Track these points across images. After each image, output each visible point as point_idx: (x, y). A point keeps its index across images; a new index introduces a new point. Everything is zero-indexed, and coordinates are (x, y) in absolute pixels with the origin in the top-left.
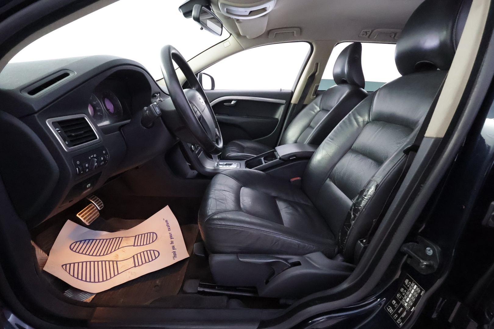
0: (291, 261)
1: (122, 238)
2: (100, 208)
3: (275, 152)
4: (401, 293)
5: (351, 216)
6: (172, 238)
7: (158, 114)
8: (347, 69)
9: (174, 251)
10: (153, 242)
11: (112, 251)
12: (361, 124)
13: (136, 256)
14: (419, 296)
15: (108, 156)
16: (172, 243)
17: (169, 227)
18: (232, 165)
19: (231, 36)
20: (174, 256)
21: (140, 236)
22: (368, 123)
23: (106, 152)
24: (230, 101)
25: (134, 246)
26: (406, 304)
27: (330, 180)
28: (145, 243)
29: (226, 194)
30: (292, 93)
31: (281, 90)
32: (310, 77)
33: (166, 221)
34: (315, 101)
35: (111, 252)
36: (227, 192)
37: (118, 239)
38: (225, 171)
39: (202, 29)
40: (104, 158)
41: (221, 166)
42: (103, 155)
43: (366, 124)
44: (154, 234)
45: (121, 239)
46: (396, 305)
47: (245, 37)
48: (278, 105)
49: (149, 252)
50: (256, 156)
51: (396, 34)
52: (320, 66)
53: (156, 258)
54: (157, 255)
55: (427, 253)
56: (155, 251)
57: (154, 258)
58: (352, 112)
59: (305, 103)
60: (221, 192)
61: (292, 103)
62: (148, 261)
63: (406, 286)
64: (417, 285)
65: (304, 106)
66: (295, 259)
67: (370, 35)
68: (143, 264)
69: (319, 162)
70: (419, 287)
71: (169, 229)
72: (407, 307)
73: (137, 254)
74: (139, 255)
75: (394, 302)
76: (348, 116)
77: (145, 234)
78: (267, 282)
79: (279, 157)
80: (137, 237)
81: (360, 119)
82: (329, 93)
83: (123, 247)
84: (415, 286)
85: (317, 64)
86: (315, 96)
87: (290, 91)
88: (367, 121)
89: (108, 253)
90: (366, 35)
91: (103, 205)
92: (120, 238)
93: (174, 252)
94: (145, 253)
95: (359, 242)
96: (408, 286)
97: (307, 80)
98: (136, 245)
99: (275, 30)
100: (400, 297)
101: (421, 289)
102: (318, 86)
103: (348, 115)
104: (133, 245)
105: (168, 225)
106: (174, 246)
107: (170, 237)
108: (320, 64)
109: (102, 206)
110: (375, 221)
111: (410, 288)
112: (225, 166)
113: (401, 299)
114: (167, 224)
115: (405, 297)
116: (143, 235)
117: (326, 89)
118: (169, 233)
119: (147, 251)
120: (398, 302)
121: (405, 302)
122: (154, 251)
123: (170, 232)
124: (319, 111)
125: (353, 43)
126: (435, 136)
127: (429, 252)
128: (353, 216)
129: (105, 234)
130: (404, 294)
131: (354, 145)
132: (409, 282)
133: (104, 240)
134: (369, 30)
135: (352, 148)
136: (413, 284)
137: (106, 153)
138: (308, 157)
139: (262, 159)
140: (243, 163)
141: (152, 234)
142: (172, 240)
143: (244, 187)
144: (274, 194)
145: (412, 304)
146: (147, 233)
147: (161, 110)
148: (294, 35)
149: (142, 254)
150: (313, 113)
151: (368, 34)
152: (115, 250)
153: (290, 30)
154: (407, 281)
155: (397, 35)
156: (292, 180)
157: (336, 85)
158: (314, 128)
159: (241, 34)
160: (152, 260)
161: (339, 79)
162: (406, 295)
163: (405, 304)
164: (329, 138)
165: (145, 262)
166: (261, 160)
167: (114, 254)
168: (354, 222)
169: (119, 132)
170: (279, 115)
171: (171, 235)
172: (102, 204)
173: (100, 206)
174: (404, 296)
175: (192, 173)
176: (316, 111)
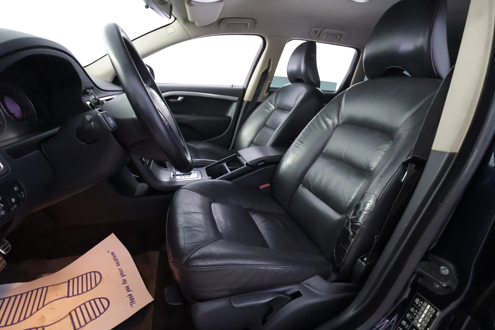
0: (289, 293)
1: (47, 287)
2: (5, 251)
3: (238, 157)
4: (412, 313)
5: (349, 233)
6: (124, 276)
7: (112, 127)
8: (304, 69)
9: (130, 293)
10: (96, 285)
11: (33, 312)
12: (331, 126)
13: (73, 313)
14: (434, 316)
15: (24, 194)
16: (125, 282)
17: (117, 261)
18: (192, 174)
19: (176, 20)
20: (131, 302)
21: (76, 280)
22: (337, 126)
23: (19, 187)
24: (177, 97)
25: (68, 296)
26: (419, 325)
27: (303, 187)
28: (85, 290)
29: (199, 218)
30: (244, 90)
31: (232, 86)
32: (263, 74)
33: (112, 253)
34: (268, 99)
35: (31, 314)
36: (198, 214)
37: (40, 290)
38: (187, 185)
39: (147, 7)
40: (17, 199)
41: (178, 177)
42: (14, 194)
43: (336, 127)
44: (96, 273)
45: (45, 289)
46: (407, 326)
47: (193, 23)
48: (230, 102)
49: (92, 302)
50: (217, 162)
51: (341, 35)
52: (273, 62)
53: (105, 310)
54: (106, 304)
55: (442, 273)
56: (101, 299)
57: (102, 310)
58: (320, 114)
59: (259, 100)
60: (192, 215)
61: (245, 101)
62: (95, 317)
63: (417, 305)
64: (430, 305)
65: (259, 104)
66: (294, 289)
67: (319, 35)
68: (86, 323)
69: (290, 166)
70: (433, 307)
71: (118, 264)
72: (420, 328)
73: (75, 310)
74: (78, 310)
75: (404, 323)
76: (315, 118)
77: (82, 276)
78: (264, 321)
79: (245, 163)
80: (71, 282)
81: (330, 122)
82: (284, 91)
83: (51, 302)
84: (429, 306)
85: (270, 60)
86: (268, 94)
87: (242, 87)
88: (336, 124)
89: (26, 317)
90: (316, 34)
91: (10, 246)
92: (43, 288)
93: (130, 295)
94: (88, 305)
95: (360, 261)
96: (420, 305)
97: (260, 77)
98: (71, 294)
99: (228, 20)
100: (411, 317)
101: (435, 309)
102: (270, 84)
103: (316, 116)
104: (66, 295)
105: (115, 259)
106: (128, 287)
107: (121, 274)
108: (273, 61)
109: (9, 248)
110: (377, 237)
111: (423, 309)
112: (183, 176)
113: (413, 320)
114: (114, 257)
115: (417, 318)
116: (80, 278)
117: (280, 87)
118: (119, 269)
119: (89, 301)
120: (408, 322)
121: (417, 323)
122: (99, 299)
123: (119, 267)
124: (274, 110)
125: (306, 41)
126: (449, 151)
127: (445, 271)
128: (352, 233)
129: (17, 287)
130: (415, 314)
131: (325, 149)
132: (420, 301)
133: (16, 296)
134: (319, 30)
135: (323, 152)
136: (426, 303)
137: (20, 190)
138: (276, 162)
139: (225, 164)
140: (203, 170)
141: (93, 274)
142: (124, 278)
143: (213, 202)
144: (246, 206)
145: (426, 325)
146: (86, 274)
147: (116, 120)
148: (247, 27)
149: (83, 307)
150: (268, 111)
151: (317, 34)
152: (38, 310)
153: (244, 21)
154: (417, 301)
155: (342, 37)
156: (262, 187)
157: (290, 84)
158: (275, 130)
159: (189, 19)
160: (101, 314)
161: (294, 78)
162: (418, 315)
163: (417, 324)
164: (299, 140)
165: (89, 320)
166: (224, 166)
167: (37, 315)
168: (353, 240)
169: (38, 151)
170: (231, 113)
171: (122, 271)
172: (8, 244)
173: (5, 249)
174: (415, 316)
175: (141, 187)
176: (271, 110)
